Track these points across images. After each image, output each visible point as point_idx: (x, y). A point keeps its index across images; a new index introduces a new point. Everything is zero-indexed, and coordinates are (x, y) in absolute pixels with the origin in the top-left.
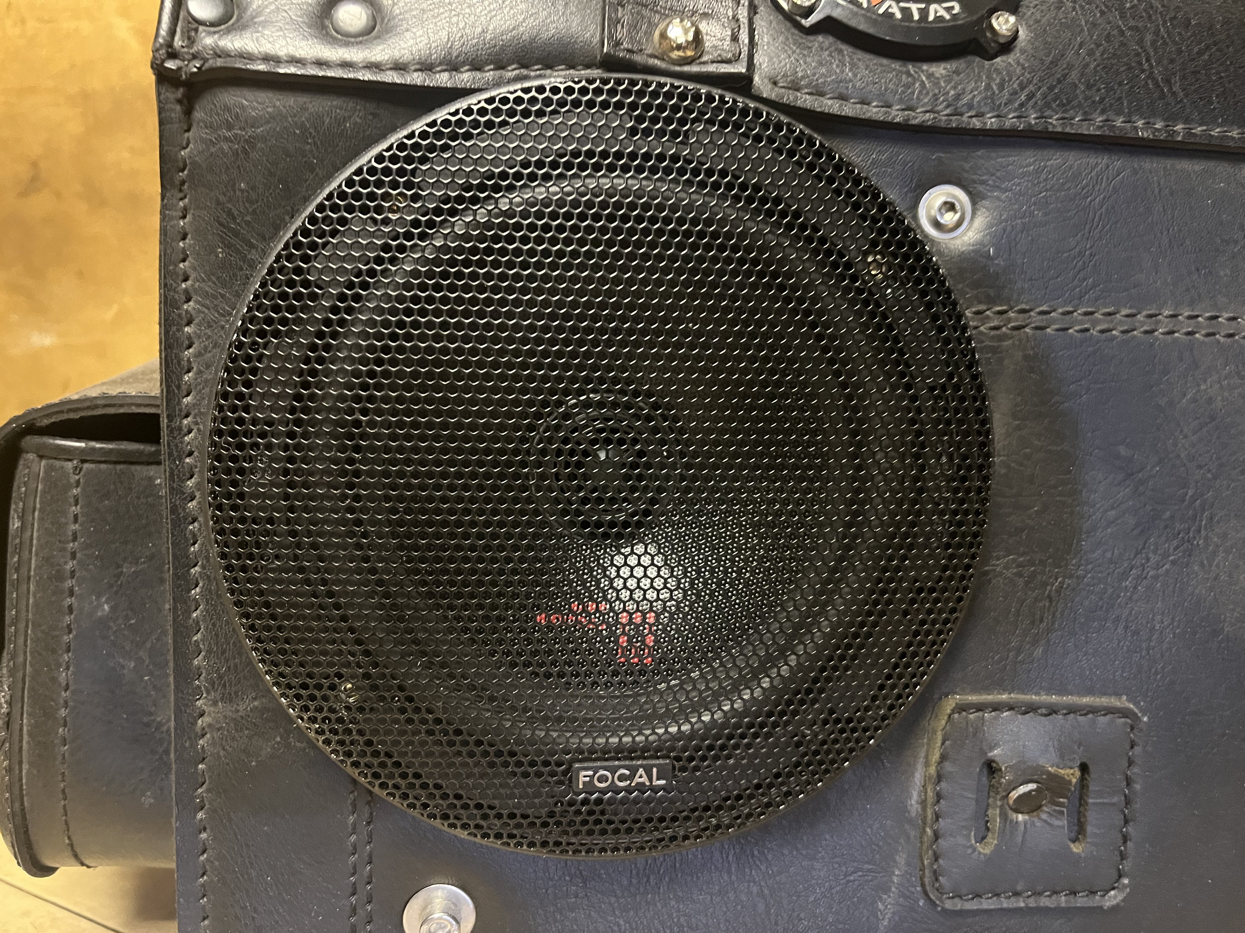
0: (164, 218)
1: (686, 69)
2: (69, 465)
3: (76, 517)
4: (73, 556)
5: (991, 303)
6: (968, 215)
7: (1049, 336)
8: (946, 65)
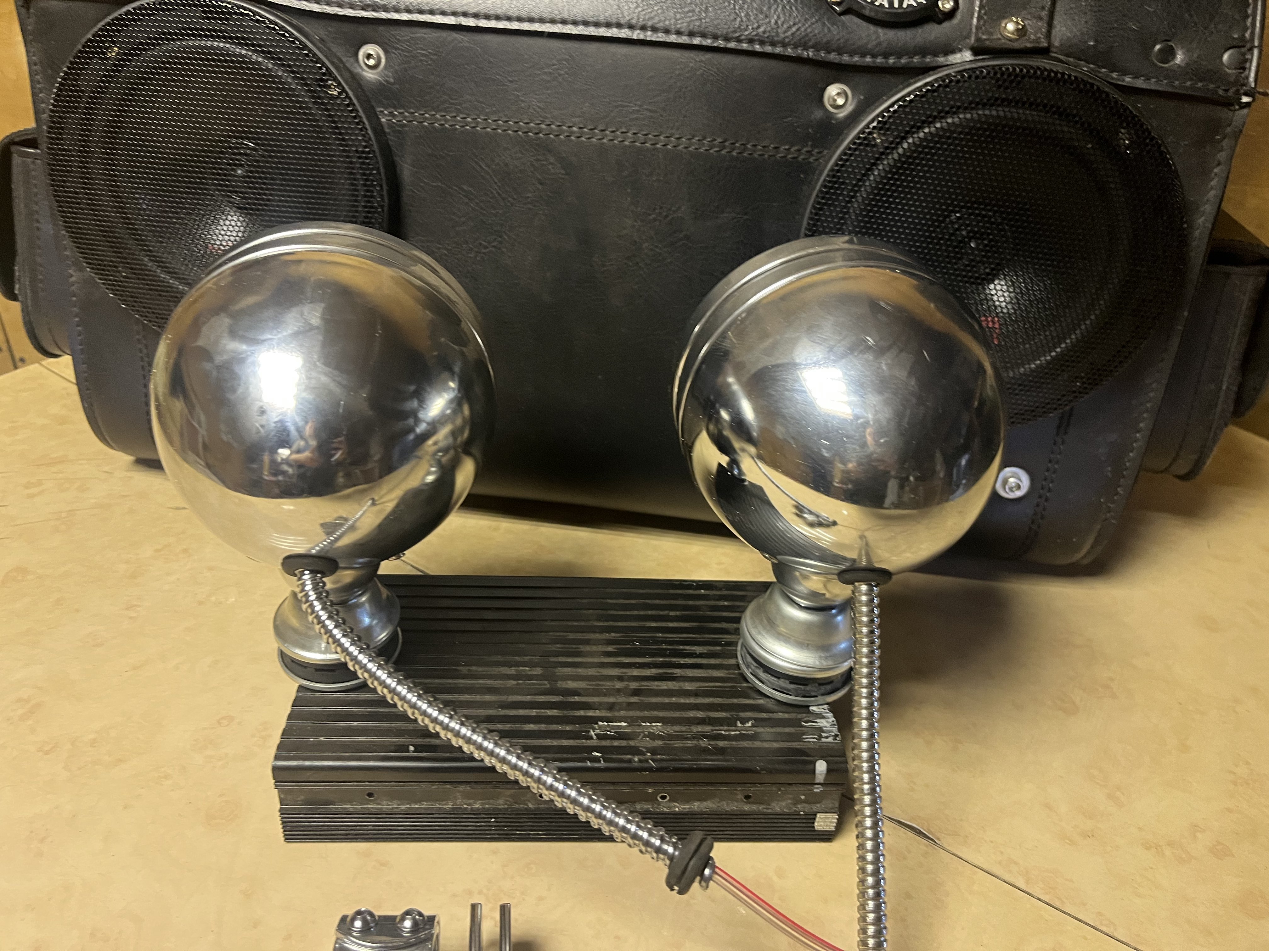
2: (25, 159)
3: (35, 186)
5: (396, 108)
6: (383, 61)
7: (425, 126)
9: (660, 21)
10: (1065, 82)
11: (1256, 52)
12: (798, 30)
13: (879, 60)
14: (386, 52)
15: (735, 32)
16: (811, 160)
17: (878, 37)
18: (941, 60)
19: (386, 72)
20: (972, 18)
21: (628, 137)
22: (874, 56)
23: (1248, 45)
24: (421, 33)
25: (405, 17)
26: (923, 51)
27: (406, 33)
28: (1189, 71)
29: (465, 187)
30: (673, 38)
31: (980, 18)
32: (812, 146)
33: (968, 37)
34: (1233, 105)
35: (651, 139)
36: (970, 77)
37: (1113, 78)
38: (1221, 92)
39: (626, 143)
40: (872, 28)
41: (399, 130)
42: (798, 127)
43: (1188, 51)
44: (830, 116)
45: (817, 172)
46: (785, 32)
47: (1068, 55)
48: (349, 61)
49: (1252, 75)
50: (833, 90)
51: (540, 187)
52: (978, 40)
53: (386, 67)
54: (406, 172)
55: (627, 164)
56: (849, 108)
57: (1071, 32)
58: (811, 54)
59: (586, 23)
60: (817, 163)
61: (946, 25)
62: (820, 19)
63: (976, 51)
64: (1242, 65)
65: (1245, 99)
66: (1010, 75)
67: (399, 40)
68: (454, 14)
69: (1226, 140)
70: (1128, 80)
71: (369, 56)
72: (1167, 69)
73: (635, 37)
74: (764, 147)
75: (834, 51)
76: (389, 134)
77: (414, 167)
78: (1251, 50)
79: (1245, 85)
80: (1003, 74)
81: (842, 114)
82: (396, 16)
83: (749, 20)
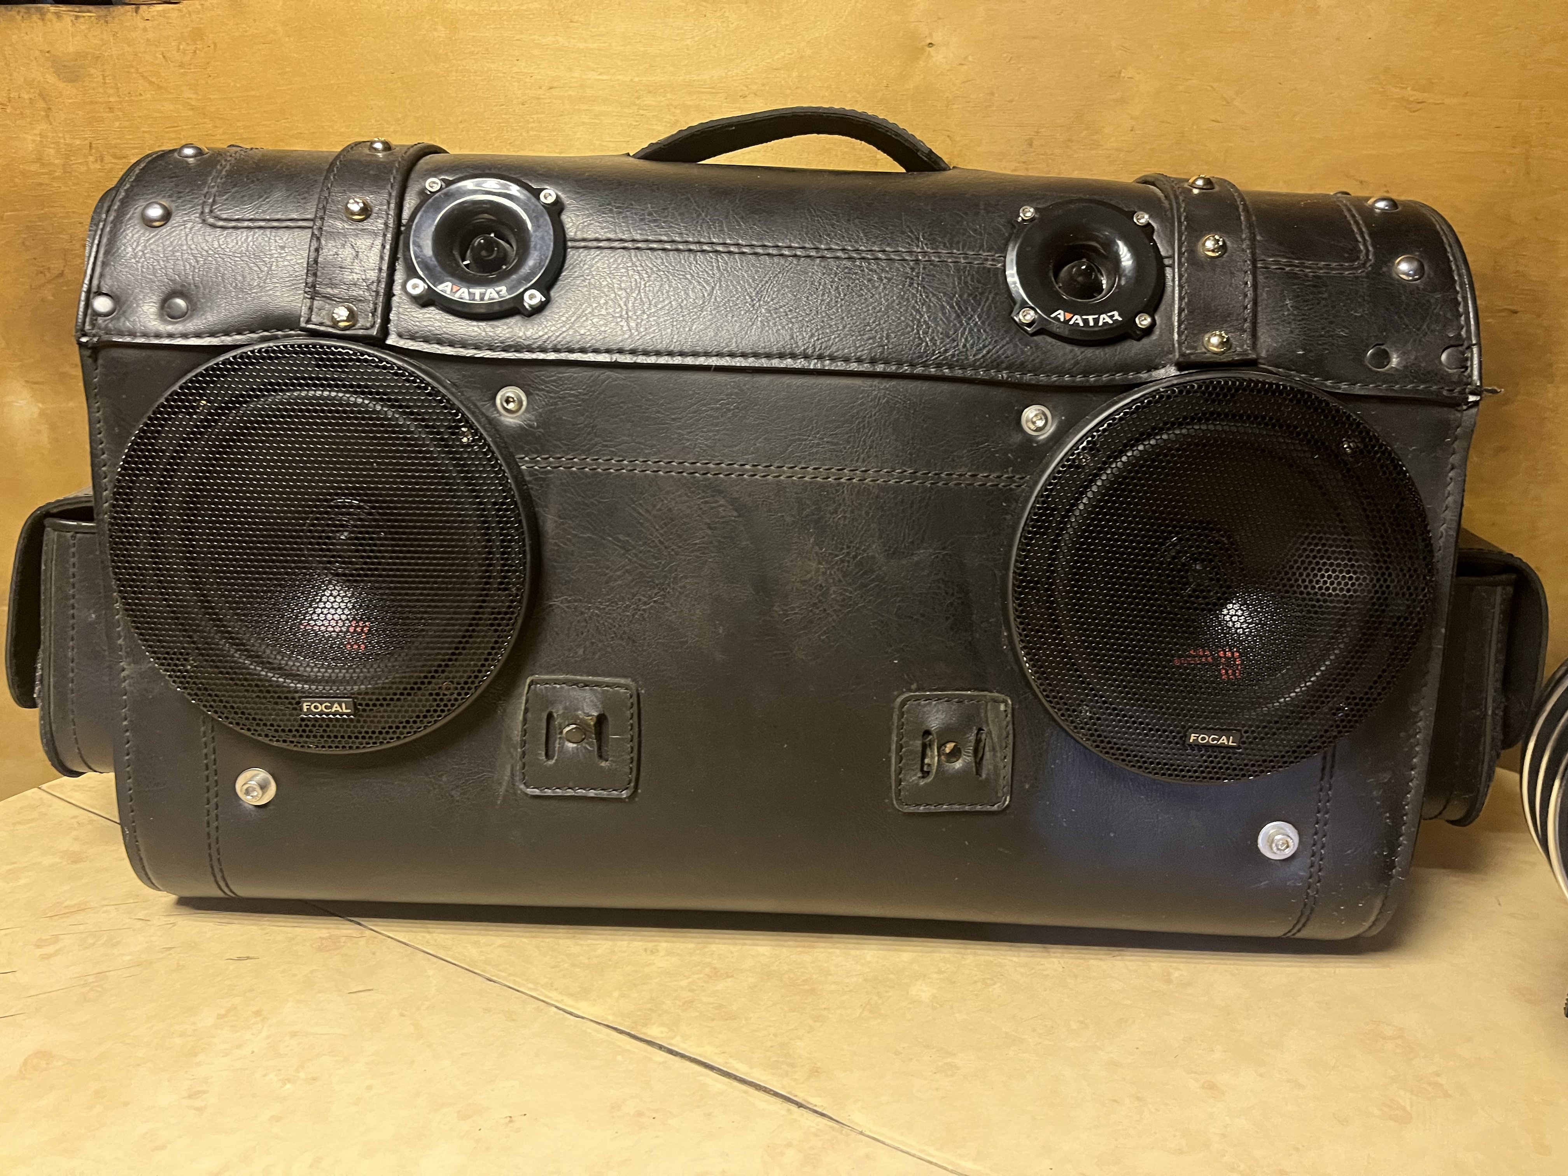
0: (89, 413)
1: (347, 332)
2: (69, 535)
3: (74, 565)
4: (74, 586)
5: (539, 454)
6: (525, 403)
7: (574, 472)
8: (504, 321)
9: (838, 350)
10: (1281, 393)
11: (1475, 350)
12: (988, 352)
13: (1079, 378)
14: (528, 394)
15: (921, 357)
16: (1013, 486)
17: (1075, 356)
18: (1144, 376)
19: (528, 415)
20: (1172, 333)
21: (808, 473)
22: (1073, 375)
23: (1466, 344)
24: (569, 370)
25: (552, 356)
26: (1125, 368)
27: (554, 373)
28: (1408, 372)
29: (621, 537)
30: (854, 366)
31: (1180, 334)
32: (1012, 472)
33: (1172, 352)
34: (1459, 405)
35: (834, 474)
36: (1181, 392)
37: (1327, 386)
38: (1445, 393)
39: (807, 479)
40: (1068, 347)
41: (542, 479)
42: (997, 452)
43: (1404, 353)
44: (1030, 439)
45: (1021, 499)
46: (976, 354)
47: (1277, 366)
48: (486, 407)
49: (1476, 373)
50: (1031, 412)
51: (709, 532)
52: (1182, 355)
53: (527, 410)
54: (550, 523)
55: (808, 502)
56: (1051, 429)
57: (1277, 342)
58: (1005, 376)
60: (1020, 490)
61: (1145, 341)
62: (1011, 340)
63: (1180, 366)
64: (1463, 364)
65: (1472, 398)
66: (1222, 388)
67: (543, 380)
68: (608, 351)
69: (1457, 443)
70: (1344, 386)
71: (508, 400)
72: (1384, 374)
73: (812, 367)
74: (960, 475)
75: (1030, 372)
76: (530, 482)
77: (560, 517)
78: (1469, 347)
79: (1470, 384)
80: (1215, 388)
81: (1043, 436)
82: (541, 356)
83: (935, 344)
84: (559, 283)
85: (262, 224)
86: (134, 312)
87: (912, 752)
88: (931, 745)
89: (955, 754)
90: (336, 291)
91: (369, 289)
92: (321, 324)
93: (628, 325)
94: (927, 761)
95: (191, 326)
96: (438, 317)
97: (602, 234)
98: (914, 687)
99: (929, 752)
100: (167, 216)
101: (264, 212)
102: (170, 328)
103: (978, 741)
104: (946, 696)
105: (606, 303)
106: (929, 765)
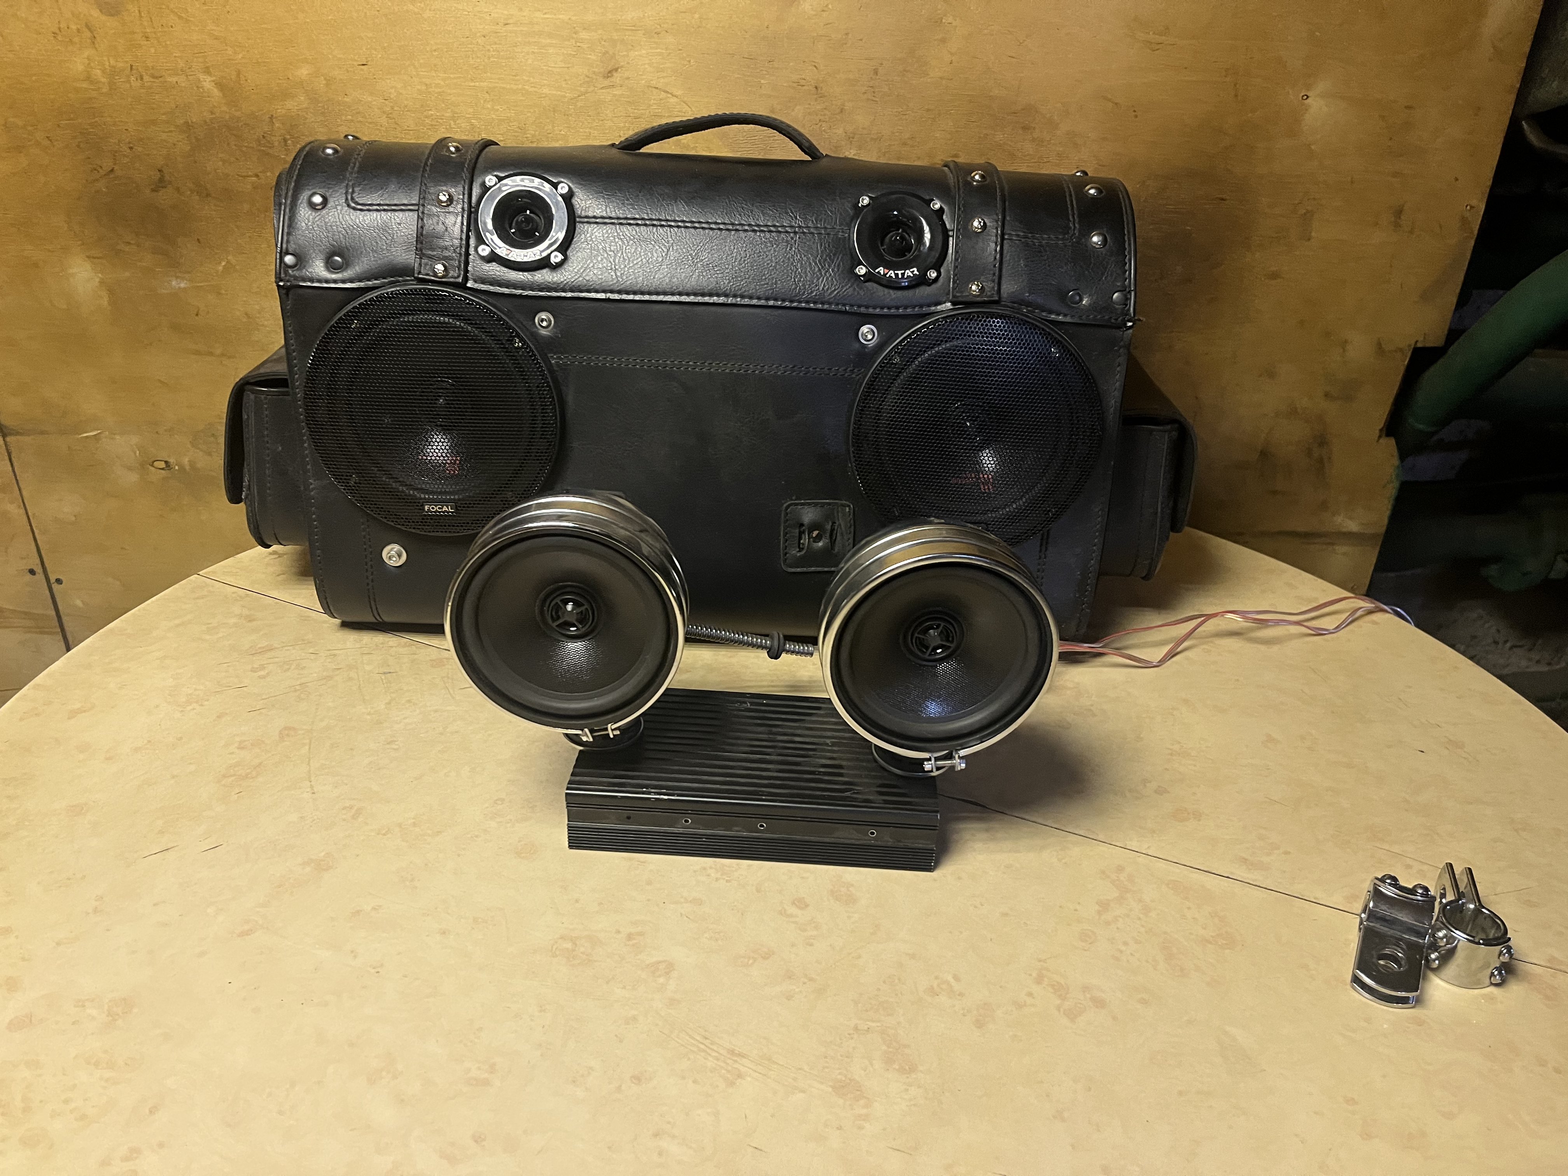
1: (444, 280)
2: (263, 397)
3: (266, 415)
5: (562, 353)
6: (553, 322)
7: (584, 366)
8: (538, 272)
9: (745, 291)
11: (1133, 293)
12: (838, 293)
13: (893, 311)
14: (555, 317)
15: (796, 296)
16: (854, 376)
17: (890, 295)
18: (933, 308)
19: (555, 330)
20: (949, 283)
21: (728, 367)
22: (889, 308)
23: (1128, 290)
24: (581, 304)
25: (569, 295)
26: (922, 304)
27: (569, 304)
28: (1093, 307)
29: (614, 405)
30: (755, 302)
31: (954, 282)
32: (853, 366)
33: (948, 294)
34: (1122, 328)
35: (744, 368)
36: (952, 319)
37: (1042, 315)
38: (1113, 321)
39: (727, 371)
40: (886, 290)
41: (565, 369)
42: (845, 353)
43: (1091, 296)
44: (864, 346)
46: (830, 294)
47: (1014, 303)
48: (528, 324)
49: (1132, 309)
50: (865, 329)
51: (668, 403)
52: (955, 296)
53: (555, 326)
54: (570, 398)
55: (728, 385)
56: (876, 341)
57: (1013, 289)
58: (847, 308)
59: (695, 294)
60: (856, 380)
61: (934, 286)
62: (851, 286)
63: (953, 304)
64: (1126, 300)
65: (1130, 324)
67: (564, 309)
68: (604, 291)
69: (1121, 350)
70: (1053, 317)
71: (542, 320)
72: (1078, 308)
73: (729, 302)
74: (821, 369)
75: (862, 305)
76: (557, 371)
77: (576, 393)
78: (1130, 292)
79: (1128, 314)
81: (871, 344)
82: (563, 294)
83: (805, 288)
84: (572, 246)
85: (386, 207)
86: (310, 266)
87: (794, 536)
88: (804, 532)
89: (818, 538)
90: (435, 253)
91: (455, 251)
92: (427, 275)
93: (616, 275)
94: (802, 541)
95: (346, 274)
96: (498, 269)
97: (598, 213)
98: (794, 498)
99: (803, 536)
100: (325, 201)
101: (385, 199)
102: (334, 276)
103: (832, 530)
104: (813, 503)
105: (602, 260)
106: (803, 544)
